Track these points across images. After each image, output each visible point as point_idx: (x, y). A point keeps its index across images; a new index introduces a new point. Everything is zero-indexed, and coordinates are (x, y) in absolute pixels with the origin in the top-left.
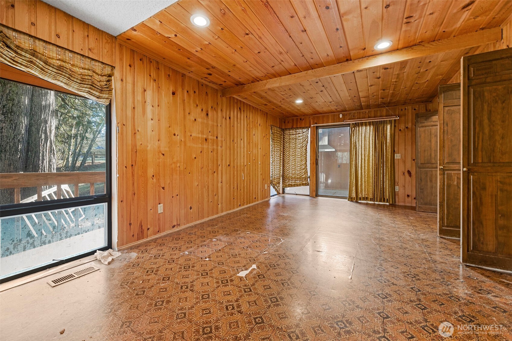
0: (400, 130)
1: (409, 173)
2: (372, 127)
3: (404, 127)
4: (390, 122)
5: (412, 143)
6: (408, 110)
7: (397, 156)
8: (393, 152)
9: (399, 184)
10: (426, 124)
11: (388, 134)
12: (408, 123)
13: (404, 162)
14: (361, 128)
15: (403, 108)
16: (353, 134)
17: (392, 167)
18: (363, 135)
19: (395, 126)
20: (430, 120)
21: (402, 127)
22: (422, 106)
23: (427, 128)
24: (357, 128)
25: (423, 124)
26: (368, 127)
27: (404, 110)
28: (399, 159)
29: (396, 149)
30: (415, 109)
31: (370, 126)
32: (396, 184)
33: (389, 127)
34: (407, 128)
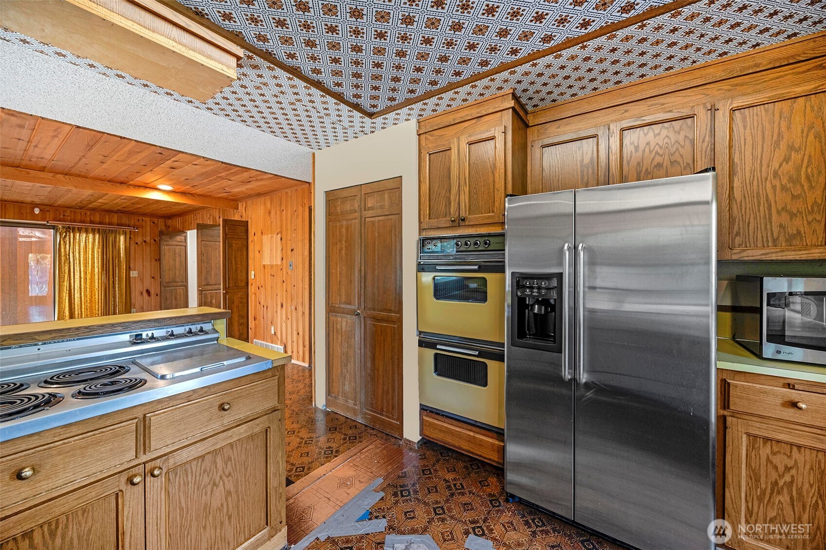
0: (137, 243)
1: (148, 292)
2: (97, 236)
3: (141, 240)
4: (125, 233)
5: (151, 259)
6: (146, 221)
7: (134, 274)
8: (129, 269)
9: (137, 305)
10: (170, 243)
11: (122, 246)
12: (146, 237)
13: (142, 280)
14: (78, 235)
15: (140, 218)
16: (64, 242)
17: (128, 287)
18: (82, 245)
19: (130, 238)
20: (175, 239)
21: (139, 240)
22: (162, 220)
23: (172, 247)
24: (72, 235)
25: (168, 243)
26: (91, 236)
27: (140, 221)
28: (135, 277)
29: (132, 266)
30: (154, 223)
31: (94, 234)
32: (132, 307)
33: (122, 238)
34: (145, 241)
